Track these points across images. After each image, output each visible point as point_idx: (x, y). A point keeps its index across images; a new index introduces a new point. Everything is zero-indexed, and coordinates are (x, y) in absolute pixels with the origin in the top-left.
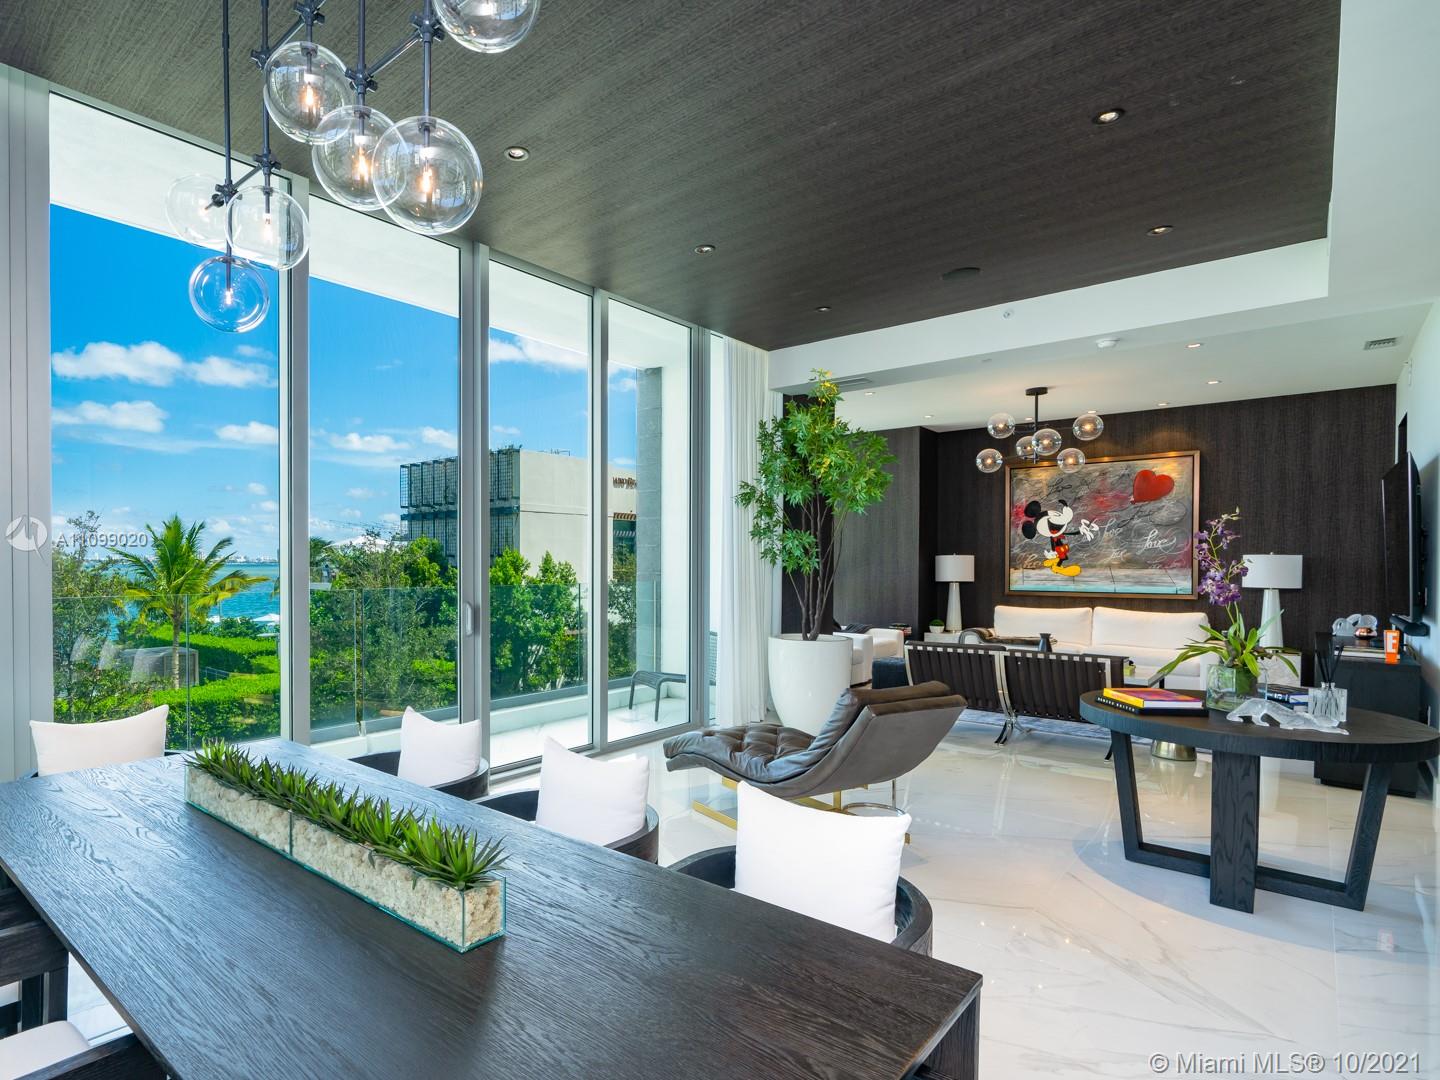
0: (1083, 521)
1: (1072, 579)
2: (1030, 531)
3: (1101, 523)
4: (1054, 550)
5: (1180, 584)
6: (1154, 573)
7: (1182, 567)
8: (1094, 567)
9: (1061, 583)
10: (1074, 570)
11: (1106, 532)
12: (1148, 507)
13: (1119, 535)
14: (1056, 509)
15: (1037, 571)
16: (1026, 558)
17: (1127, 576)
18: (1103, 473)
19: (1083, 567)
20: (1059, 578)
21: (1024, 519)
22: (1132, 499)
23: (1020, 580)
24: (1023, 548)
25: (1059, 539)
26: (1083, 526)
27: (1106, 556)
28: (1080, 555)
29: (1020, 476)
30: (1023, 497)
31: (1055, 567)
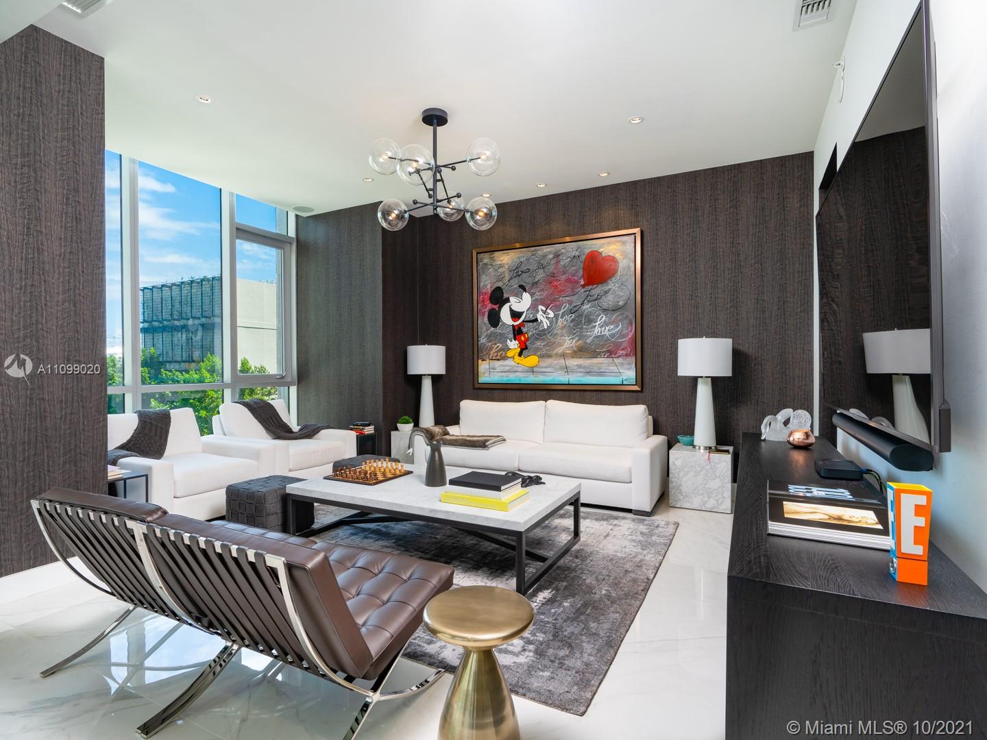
0: (541, 307)
1: (532, 370)
2: (494, 319)
3: (556, 308)
4: (515, 340)
5: (624, 373)
6: (602, 362)
7: (626, 355)
8: (550, 356)
9: (522, 375)
10: (532, 360)
11: (560, 320)
12: (597, 290)
13: (572, 321)
14: (516, 295)
15: (501, 362)
16: (491, 349)
17: (580, 366)
18: (557, 256)
19: (541, 357)
20: (520, 369)
21: (490, 306)
22: (582, 283)
23: (489, 372)
24: (489, 337)
25: (519, 327)
26: (541, 313)
27: (560, 345)
28: (538, 344)
29: (486, 261)
30: (487, 283)
31: (517, 357)
